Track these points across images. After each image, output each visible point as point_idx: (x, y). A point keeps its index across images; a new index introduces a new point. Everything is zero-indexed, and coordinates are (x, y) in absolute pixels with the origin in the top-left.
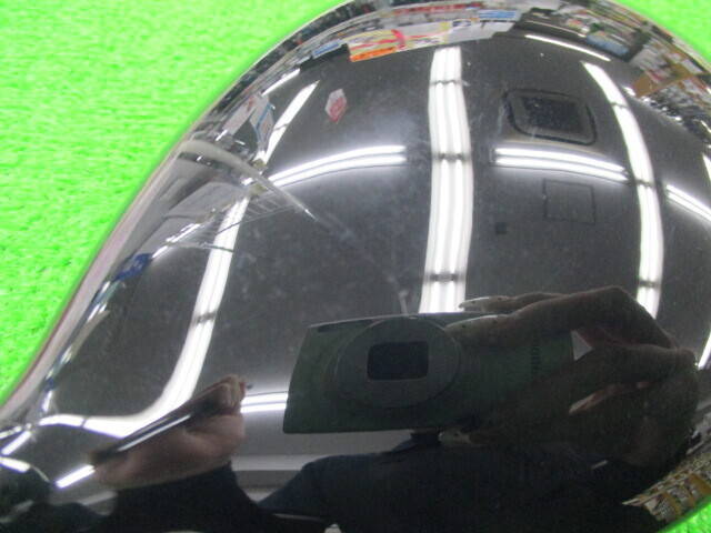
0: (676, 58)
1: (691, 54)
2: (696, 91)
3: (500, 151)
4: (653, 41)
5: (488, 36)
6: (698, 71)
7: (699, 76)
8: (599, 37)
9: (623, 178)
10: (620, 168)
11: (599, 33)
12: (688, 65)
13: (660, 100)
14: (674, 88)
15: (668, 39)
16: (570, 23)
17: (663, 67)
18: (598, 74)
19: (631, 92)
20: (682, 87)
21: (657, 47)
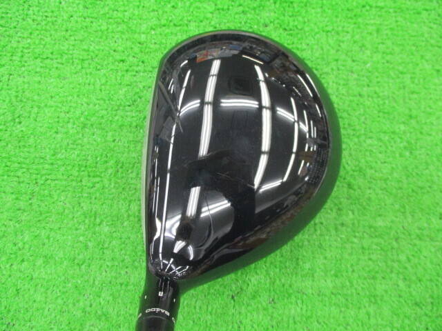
0: (287, 64)
1: (295, 63)
2: (293, 76)
3: (223, 101)
4: (280, 57)
5: (230, 55)
6: (295, 69)
7: (295, 71)
8: (263, 56)
9: (257, 106)
10: (257, 103)
11: (263, 54)
12: (292, 67)
13: (278, 79)
14: (284, 75)
15: (287, 57)
16: (255, 51)
17: (281, 67)
18: (258, 69)
19: (267, 75)
20: (287, 74)
21: (281, 59)
